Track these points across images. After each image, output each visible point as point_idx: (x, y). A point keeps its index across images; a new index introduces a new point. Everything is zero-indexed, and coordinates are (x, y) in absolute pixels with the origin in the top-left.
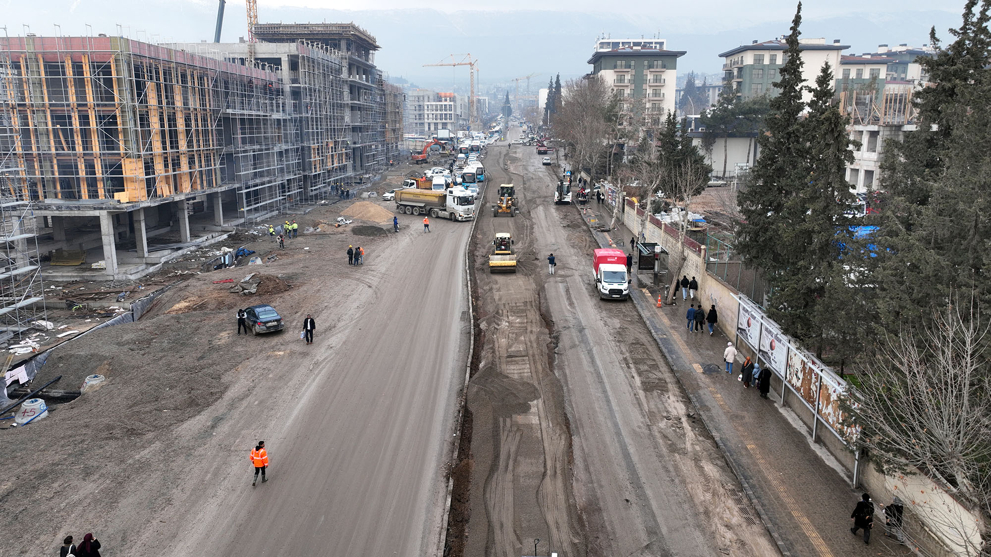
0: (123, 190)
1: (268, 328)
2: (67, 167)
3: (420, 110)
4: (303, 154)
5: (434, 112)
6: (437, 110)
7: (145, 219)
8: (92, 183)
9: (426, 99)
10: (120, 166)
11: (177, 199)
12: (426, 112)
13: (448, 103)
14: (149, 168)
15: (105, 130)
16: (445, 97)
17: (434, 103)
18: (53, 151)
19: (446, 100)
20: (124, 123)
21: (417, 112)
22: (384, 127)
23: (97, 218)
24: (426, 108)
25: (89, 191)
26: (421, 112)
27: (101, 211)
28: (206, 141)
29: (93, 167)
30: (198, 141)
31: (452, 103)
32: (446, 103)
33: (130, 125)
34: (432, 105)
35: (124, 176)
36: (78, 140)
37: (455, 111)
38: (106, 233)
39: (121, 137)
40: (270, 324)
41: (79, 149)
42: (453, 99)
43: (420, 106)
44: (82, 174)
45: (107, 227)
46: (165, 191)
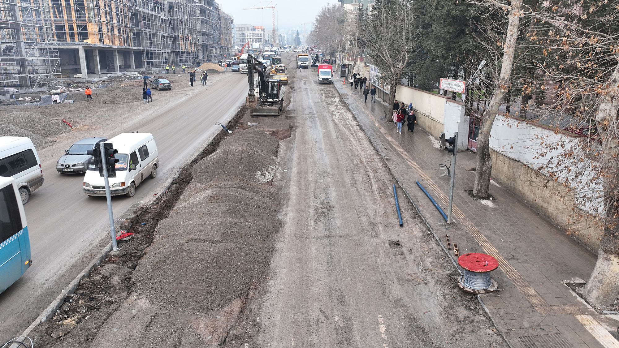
0: (88, 39)
1: (165, 86)
2: (60, 28)
3: (243, 36)
4: (175, 39)
5: (251, 38)
6: (253, 36)
8: (72, 35)
9: (246, 29)
10: (86, 26)
11: (113, 47)
12: (246, 37)
13: (260, 32)
14: (100, 29)
15: (78, 7)
16: (258, 28)
17: (251, 32)
18: (52, 18)
19: (259, 31)
20: (87, 4)
21: (241, 38)
22: (220, 36)
23: (77, 50)
24: (246, 35)
25: (70, 38)
26: (244, 38)
27: (79, 46)
28: (126, 21)
29: (72, 27)
30: (122, 21)
31: (262, 32)
32: (258, 32)
33: (91, 5)
35: (88, 31)
36: (65, 13)
37: (264, 37)
38: (82, 58)
39: (86, 11)
40: (165, 85)
41: (65, 17)
42: (263, 30)
43: (243, 34)
44: (67, 30)
45: (82, 54)
46: (107, 43)
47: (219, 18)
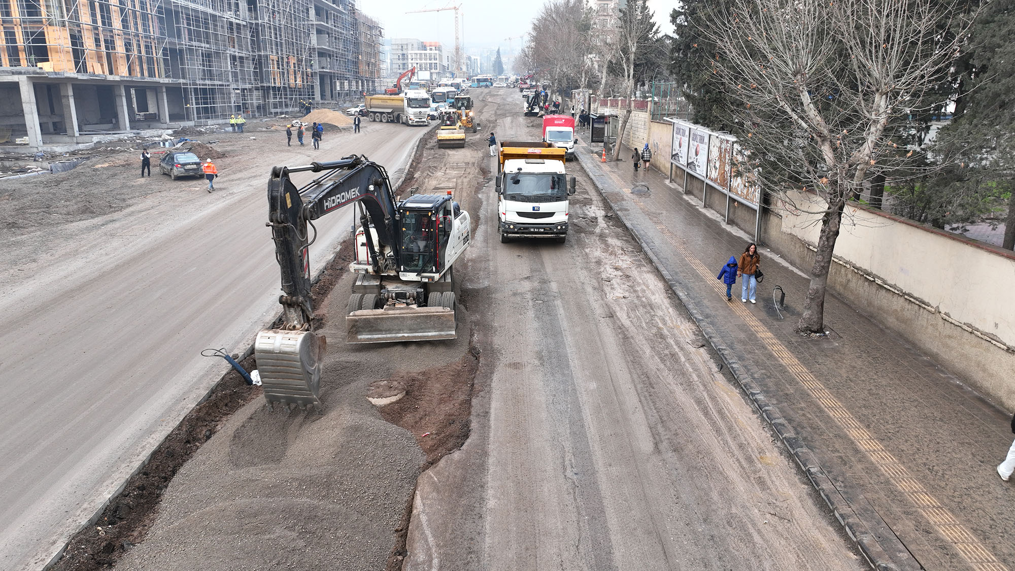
0: (47, 60)
1: (187, 170)
3: (403, 59)
4: (260, 63)
5: (418, 61)
6: (421, 59)
7: (74, 95)
8: (13, 52)
9: (410, 47)
10: (43, 34)
11: (110, 78)
12: (410, 61)
13: (433, 52)
14: (76, 39)
16: (430, 46)
17: (419, 52)
19: (431, 49)
21: (401, 62)
22: (357, 58)
24: (410, 57)
25: (10, 61)
26: (405, 62)
27: (20, 76)
28: (146, 26)
29: (13, 34)
30: (136, 24)
31: (437, 52)
32: (431, 52)
34: (416, 54)
35: (48, 44)
37: (441, 60)
38: (27, 101)
40: (188, 167)
42: (438, 48)
43: (403, 55)
45: (27, 94)
46: (97, 69)
47: (355, 24)
